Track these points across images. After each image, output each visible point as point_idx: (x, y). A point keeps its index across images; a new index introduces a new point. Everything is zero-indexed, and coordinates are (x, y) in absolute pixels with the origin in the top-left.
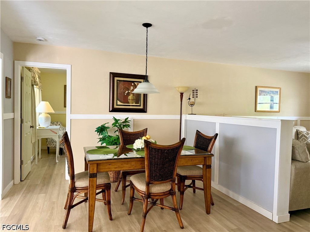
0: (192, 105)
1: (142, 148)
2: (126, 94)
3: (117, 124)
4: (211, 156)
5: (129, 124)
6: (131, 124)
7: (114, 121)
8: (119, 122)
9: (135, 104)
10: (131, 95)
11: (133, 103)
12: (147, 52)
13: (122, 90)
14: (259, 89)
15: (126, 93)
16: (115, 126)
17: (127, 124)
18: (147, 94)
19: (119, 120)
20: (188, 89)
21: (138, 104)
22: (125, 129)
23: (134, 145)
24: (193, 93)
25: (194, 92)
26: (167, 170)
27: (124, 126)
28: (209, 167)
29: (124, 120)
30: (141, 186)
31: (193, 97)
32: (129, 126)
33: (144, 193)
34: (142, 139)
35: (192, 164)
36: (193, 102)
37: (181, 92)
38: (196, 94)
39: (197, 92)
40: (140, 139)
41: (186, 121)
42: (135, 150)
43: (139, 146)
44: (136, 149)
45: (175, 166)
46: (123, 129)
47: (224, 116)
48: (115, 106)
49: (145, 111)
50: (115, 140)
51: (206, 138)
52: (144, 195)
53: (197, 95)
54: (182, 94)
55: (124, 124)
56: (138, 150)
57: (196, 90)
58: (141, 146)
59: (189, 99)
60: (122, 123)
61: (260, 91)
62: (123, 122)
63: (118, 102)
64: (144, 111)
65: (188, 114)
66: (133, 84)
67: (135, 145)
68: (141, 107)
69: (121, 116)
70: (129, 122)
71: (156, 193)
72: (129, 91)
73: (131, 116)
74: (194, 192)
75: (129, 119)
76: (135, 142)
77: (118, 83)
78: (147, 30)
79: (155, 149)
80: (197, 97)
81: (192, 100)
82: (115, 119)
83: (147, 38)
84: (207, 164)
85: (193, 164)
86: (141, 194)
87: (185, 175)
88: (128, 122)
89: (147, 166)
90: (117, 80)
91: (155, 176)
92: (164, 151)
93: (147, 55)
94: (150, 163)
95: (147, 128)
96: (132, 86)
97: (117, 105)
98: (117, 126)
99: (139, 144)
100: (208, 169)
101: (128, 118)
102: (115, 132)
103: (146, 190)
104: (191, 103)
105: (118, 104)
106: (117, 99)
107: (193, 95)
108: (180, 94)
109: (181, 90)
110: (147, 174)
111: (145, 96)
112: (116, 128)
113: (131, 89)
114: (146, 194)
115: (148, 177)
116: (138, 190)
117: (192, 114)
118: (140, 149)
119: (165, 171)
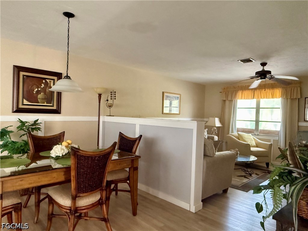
0: (110, 106)
1: (62, 155)
2: (34, 92)
3: (25, 128)
4: (137, 158)
5: (39, 126)
6: (42, 126)
7: (20, 124)
8: (26, 124)
9: (47, 103)
10: (42, 93)
11: (44, 103)
12: (68, 44)
13: (30, 87)
14: (165, 94)
15: (35, 90)
16: (21, 129)
17: (37, 126)
18: (61, 93)
19: (27, 122)
20: (106, 90)
21: (51, 104)
22: (35, 133)
23: (52, 152)
24: (111, 95)
25: (112, 93)
26: (96, 179)
27: (33, 129)
28: (136, 169)
29: (33, 123)
30: (65, 202)
31: (111, 99)
32: (39, 129)
33: (70, 208)
34: (61, 145)
35: (120, 168)
36: (111, 104)
37: (100, 93)
38: (114, 95)
39: (115, 94)
40: (59, 145)
41: (104, 122)
42: (52, 158)
43: (58, 153)
44: (54, 156)
45: (106, 173)
46: (32, 133)
47: (140, 118)
48: (21, 106)
49: (59, 111)
50: (21, 146)
51: (130, 140)
52: (68, 211)
53: (115, 97)
54: (100, 95)
55: (34, 127)
56: (57, 158)
57: (114, 92)
58: (61, 153)
59: (107, 100)
60: (30, 126)
61: (166, 96)
62: (32, 125)
63: (25, 101)
64: (57, 112)
65: (107, 116)
66: (44, 81)
67: (54, 152)
68: (55, 108)
69: (30, 118)
70: (39, 124)
71: (83, 207)
72: (39, 89)
73: (42, 118)
74: (116, 194)
75: (39, 122)
76: (54, 148)
77: (25, 79)
78: (69, 20)
79: (85, 157)
80: (115, 99)
81: (110, 102)
82: (21, 122)
83: (68, 30)
84: (135, 166)
85: (122, 168)
86: (65, 210)
87: (111, 179)
88: (37, 124)
89: (73, 178)
90: (24, 76)
91: (83, 187)
92: (95, 158)
93: (68, 48)
94: (78, 174)
95: (64, 132)
96: (43, 83)
97: (23, 105)
98: (23, 130)
99: (58, 150)
100: (135, 172)
101: (38, 119)
102: (20, 137)
103: (73, 206)
104: (109, 105)
105: (24, 103)
106: (23, 98)
107: (111, 97)
108: (98, 95)
109: (99, 91)
110: (74, 186)
111: (59, 94)
112: (22, 132)
113: (42, 87)
114: (72, 209)
115: (74, 189)
116: (60, 206)
117: (110, 116)
118: (60, 156)
119: (95, 180)
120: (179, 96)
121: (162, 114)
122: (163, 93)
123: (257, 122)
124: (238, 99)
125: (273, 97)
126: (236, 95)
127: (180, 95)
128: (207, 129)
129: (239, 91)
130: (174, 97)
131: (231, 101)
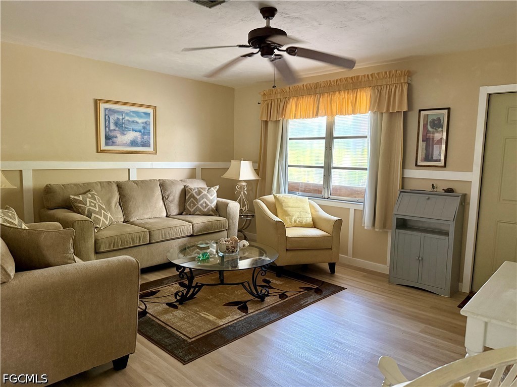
14: (104, 105)
61: (105, 109)
120: (150, 111)
121: (97, 152)
122: (96, 102)
123: (328, 168)
124: (289, 118)
125: (354, 112)
126: (284, 107)
127: (154, 108)
128: (218, 187)
129: (291, 100)
130: (134, 112)
131: (277, 122)
